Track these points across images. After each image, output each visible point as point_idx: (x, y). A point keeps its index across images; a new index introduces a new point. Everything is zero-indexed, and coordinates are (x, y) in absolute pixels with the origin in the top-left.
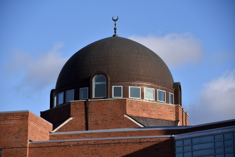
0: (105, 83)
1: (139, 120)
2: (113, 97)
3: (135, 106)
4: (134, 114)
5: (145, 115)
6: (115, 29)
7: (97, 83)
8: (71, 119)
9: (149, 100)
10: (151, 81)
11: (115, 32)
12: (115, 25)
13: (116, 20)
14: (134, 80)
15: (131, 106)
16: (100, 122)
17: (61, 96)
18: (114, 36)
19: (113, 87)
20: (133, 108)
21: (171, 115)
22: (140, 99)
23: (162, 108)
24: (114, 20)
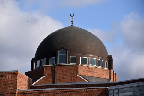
1: (87, 78)
2: (70, 63)
3: (84, 69)
4: (83, 74)
5: (90, 75)
6: (72, 22)
8: (44, 76)
11: (72, 24)
12: (72, 19)
13: (73, 16)
14: (83, 53)
15: (81, 69)
16: (62, 79)
17: (38, 62)
18: (71, 26)
19: (70, 57)
20: (83, 70)
21: (106, 75)
22: (87, 65)
23: (101, 71)
24: (71, 16)
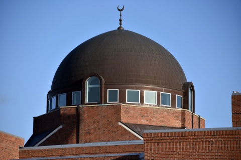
0: (99, 86)
1: (136, 128)
2: (108, 102)
3: (132, 112)
4: (132, 122)
5: (144, 122)
6: (120, 20)
7: (91, 86)
8: (61, 127)
9: (150, 105)
10: (153, 83)
11: (120, 24)
12: (121, 15)
13: (122, 10)
14: (132, 82)
15: (127, 112)
16: (92, 131)
18: (118, 28)
19: (108, 90)
20: (129, 115)
21: (177, 121)
22: (139, 104)
23: (165, 113)
24: (119, 10)
